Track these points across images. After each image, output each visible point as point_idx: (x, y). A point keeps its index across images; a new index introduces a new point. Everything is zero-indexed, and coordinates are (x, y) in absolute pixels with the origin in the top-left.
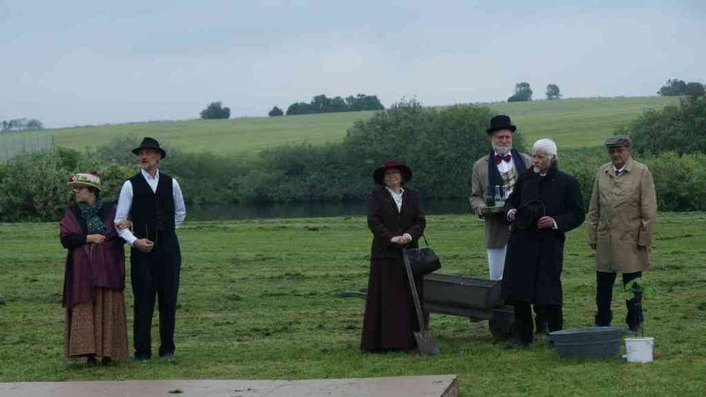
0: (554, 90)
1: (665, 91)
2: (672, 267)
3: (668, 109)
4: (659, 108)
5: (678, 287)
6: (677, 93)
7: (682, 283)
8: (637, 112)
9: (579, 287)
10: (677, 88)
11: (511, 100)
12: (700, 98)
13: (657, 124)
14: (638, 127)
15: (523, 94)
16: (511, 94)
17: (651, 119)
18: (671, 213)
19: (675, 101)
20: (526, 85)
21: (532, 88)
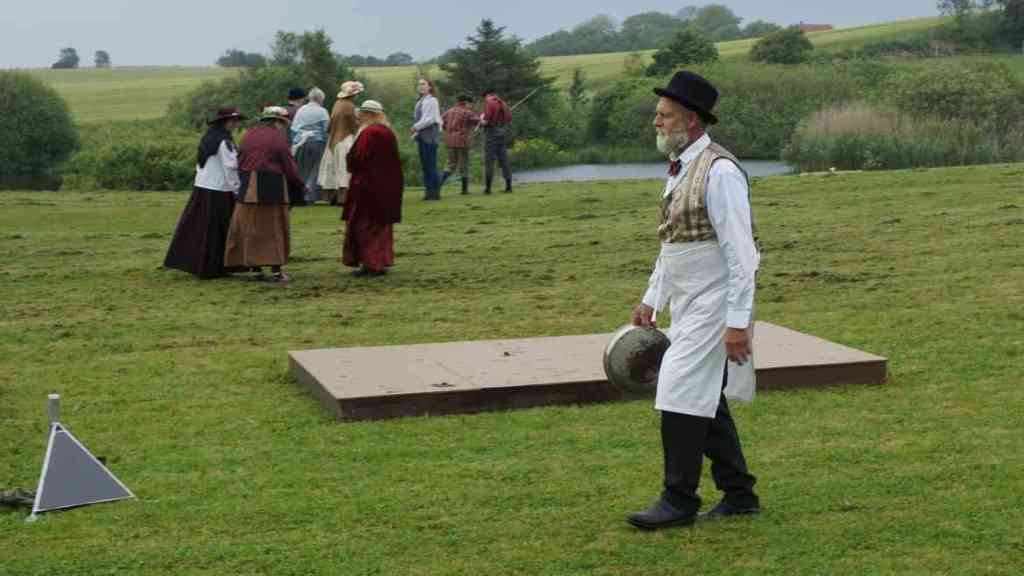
0: (103, 58)
1: (224, 62)
3: (227, 81)
4: (217, 80)
6: (235, 65)
8: (194, 84)
9: (129, 271)
10: (236, 59)
11: (56, 66)
12: (260, 71)
13: (215, 96)
14: (195, 100)
15: (69, 61)
16: (57, 59)
17: (209, 90)
19: (234, 73)
20: (71, 51)
21: (79, 54)
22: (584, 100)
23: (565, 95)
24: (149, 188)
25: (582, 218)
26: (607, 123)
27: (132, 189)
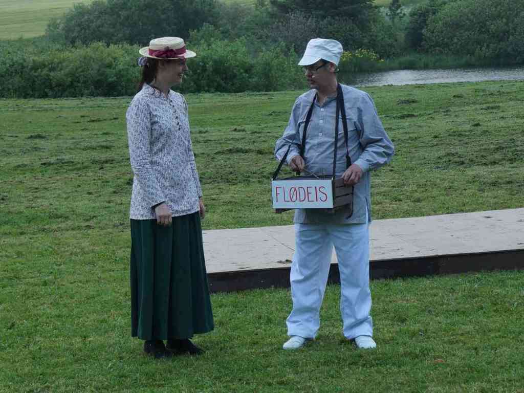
2: (103, 147)
5: (108, 165)
7: (112, 161)
9: (19, 166)
13: (86, 17)
17: (81, 13)
18: (101, 98)
22: (402, 15)
23: (384, 11)
24: (33, 96)
25: (403, 117)
26: (422, 34)
27: (19, 97)
